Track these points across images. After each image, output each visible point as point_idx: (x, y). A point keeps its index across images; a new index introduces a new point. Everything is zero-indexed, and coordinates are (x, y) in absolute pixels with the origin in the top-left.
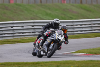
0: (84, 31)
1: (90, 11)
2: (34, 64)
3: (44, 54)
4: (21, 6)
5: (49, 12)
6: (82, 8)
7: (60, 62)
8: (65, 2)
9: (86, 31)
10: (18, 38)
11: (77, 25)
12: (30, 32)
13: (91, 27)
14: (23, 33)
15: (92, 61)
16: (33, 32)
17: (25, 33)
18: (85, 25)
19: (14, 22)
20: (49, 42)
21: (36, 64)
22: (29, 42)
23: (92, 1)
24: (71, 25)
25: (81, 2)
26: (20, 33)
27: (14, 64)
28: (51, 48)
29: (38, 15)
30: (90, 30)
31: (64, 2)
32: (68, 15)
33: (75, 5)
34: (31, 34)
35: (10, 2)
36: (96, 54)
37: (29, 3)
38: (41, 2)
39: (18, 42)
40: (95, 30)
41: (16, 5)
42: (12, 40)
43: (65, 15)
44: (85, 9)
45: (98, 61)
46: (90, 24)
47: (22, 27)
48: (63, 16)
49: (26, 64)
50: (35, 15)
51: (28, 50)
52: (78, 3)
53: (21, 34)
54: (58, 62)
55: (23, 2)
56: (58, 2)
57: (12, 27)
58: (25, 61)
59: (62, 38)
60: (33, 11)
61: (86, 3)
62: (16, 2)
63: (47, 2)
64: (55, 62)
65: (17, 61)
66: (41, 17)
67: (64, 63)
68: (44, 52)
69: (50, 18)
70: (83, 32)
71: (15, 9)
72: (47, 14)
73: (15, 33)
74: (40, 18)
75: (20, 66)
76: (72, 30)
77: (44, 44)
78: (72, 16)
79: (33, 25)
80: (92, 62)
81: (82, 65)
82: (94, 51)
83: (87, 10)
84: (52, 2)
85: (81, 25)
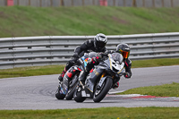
0: (141, 54)
1: (151, 20)
2: (50, 113)
3: (89, 95)
4: (26, 10)
5: (76, 21)
6: (136, 15)
7: (96, 110)
8: (106, 3)
9: (143, 54)
10: (21, 68)
12: (43, 58)
13: (153, 48)
14: (30, 58)
15: (153, 108)
16: (48, 58)
17: (34, 58)
18: (142, 44)
19: (14, 39)
20: (97, 73)
21: (54, 113)
22: (41, 74)
23: (153, 2)
25: (135, 4)
26: (25, 59)
27: (15, 113)
28: (100, 84)
29: (57, 27)
30: (150, 54)
31: (104, 4)
32: (111, 27)
33: (123, 8)
34: (46, 60)
35: (6, 4)
36: (161, 95)
37: (41, 5)
38: (63, 4)
39: (22, 75)
40: (159, 53)
41: (19, 8)
42: (10, 72)
43: (105, 26)
44: (141, 16)
45: (164, 108)
46: (150, 43)
47: (30, 47)
48: (102, 28)
49: (37, 113)
50: (52, 26)
51: (40, 88)
52: (129, 5)
53: (27, 61)
54: (93, 110)
55: (29, 4)
56: (94, 3)
57: (10, 48)
58: (35, 109)
59: (120, 68)
60: (49, 20)
61: (144, 5)
62: (18, 3)
63: (73, 4)
64: (87, 110)
65: (20, 109)
66: (63, 29)
67: (104, 113)
68: (88, 92)
69: (79, 32)
70: (138, 57)
71: (16, 15)
72: (73, 25)
73: (16, 59)
75: (24, 116)
77: (88, 78)
78: (118, 29)
79: (49, 44)
80: (154, 110)
81: (136, 116)
82: (157, 91)
83: (146, 18)
84: (83, 4)
85: (134, 45)
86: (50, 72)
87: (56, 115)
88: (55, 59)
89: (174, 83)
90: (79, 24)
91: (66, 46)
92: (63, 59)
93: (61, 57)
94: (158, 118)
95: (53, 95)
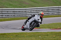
5: (11, 3)
11: (28, 11)
21: (3, 34)
24: (25, 11)
46: (36, 11)
48: (20, 6)
50: (3, 5)
60: (2, 3)
72: (10, 5)
74: (6, 7)
76: (25, 14)
78: (25, 6)
81: (31, 35)
83: (35, 2)
85: (31, 11)
86: (2, 20)
87: (4, 35)
88: (4, 16)
89: (44, 24)
90: (12, 5)
91: (8, 12)
92: (7, 16)
93: (6, 15)
94: (39, 36)
95: (3, 28)
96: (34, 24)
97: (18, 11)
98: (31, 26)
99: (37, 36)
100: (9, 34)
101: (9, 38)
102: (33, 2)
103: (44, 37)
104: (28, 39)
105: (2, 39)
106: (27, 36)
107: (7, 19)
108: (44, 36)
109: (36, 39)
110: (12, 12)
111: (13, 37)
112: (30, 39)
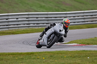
1: (83, 3)
2: (28, 54)
5: (43, 4)
9: (79, 22)
10: (12, 30)
11: (70, 17)
13: (84, 18)
15: (84, 51)
16: (27, 24)
18: (78, 16)
19: (9, 14)
21: (30, 54)
26: (15, 25)
29: (32, 8)
30: (83, 22)
36: (88, 44)
39: (13, 33)
40: (87, 21)
43: (58, 7)
46: (82, 16)
47: (17, 19)
49: (21, 54)
50: (29, 7)
54: (51, 52)
57: (7, 19)
60: (28, 4)
66: (36, 9)
67: (58, 54)
70: (76, 23)
71: (10, 1)
72: (41, 7)
73: (10, 25)
75: (14, 56)
78: (65, 8)
80: (85, 52)
81: (75, 55)
83: (80, 3)
85: (74, 17)
86: (28, 32)
87: (31, 55)
88: (31, 25)
89: (95, 38)
90: (44, 6)
91: (37, 18)
92: (36, 25)
93: (34, 24)
94: (86, 56)
95: (30, 44)
96: (54, 37)
97: (54, 17)
98: (49, 41)
99: (83, 57)
100: (40, 53)
101: (39, 60)
102: (78, 2)
103: (95, 59)
104: (69, 62)
105: (28, 61)
106: (68, 57)
107: (36, 30)
108: (95, 56)
109: (82, 61)
110: (44, 19)
111: (45, 59)
112: (72, 62)
